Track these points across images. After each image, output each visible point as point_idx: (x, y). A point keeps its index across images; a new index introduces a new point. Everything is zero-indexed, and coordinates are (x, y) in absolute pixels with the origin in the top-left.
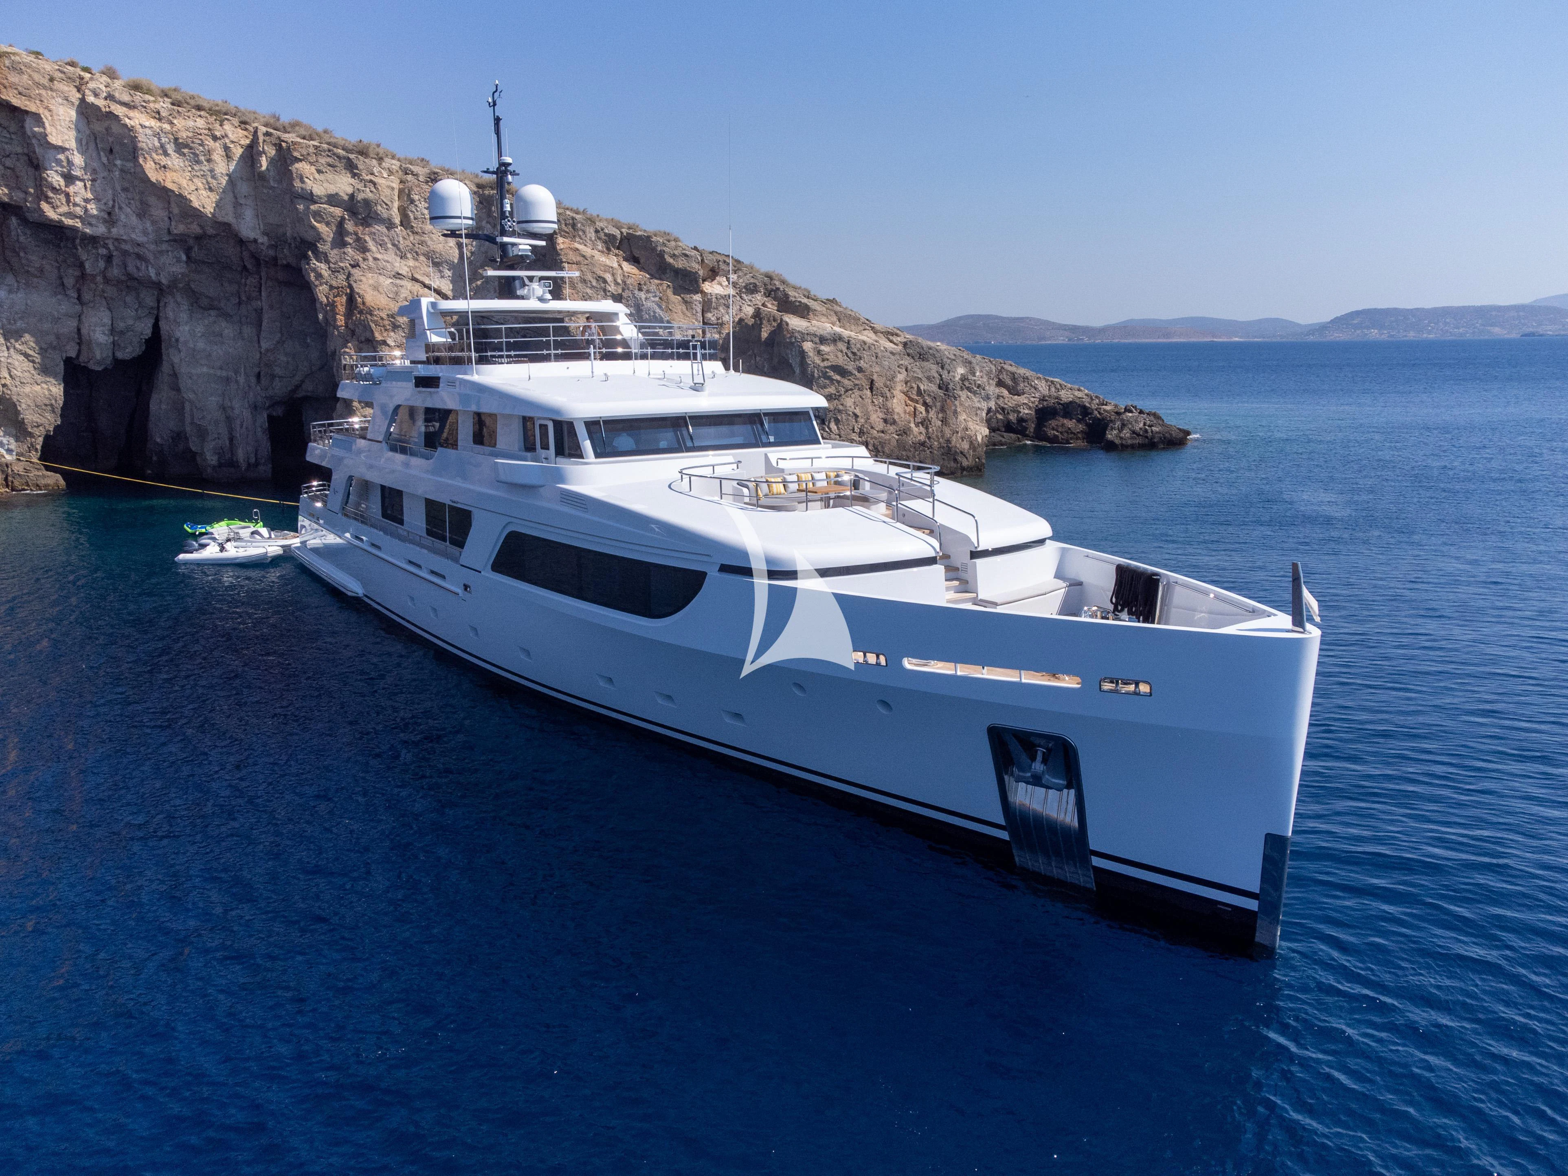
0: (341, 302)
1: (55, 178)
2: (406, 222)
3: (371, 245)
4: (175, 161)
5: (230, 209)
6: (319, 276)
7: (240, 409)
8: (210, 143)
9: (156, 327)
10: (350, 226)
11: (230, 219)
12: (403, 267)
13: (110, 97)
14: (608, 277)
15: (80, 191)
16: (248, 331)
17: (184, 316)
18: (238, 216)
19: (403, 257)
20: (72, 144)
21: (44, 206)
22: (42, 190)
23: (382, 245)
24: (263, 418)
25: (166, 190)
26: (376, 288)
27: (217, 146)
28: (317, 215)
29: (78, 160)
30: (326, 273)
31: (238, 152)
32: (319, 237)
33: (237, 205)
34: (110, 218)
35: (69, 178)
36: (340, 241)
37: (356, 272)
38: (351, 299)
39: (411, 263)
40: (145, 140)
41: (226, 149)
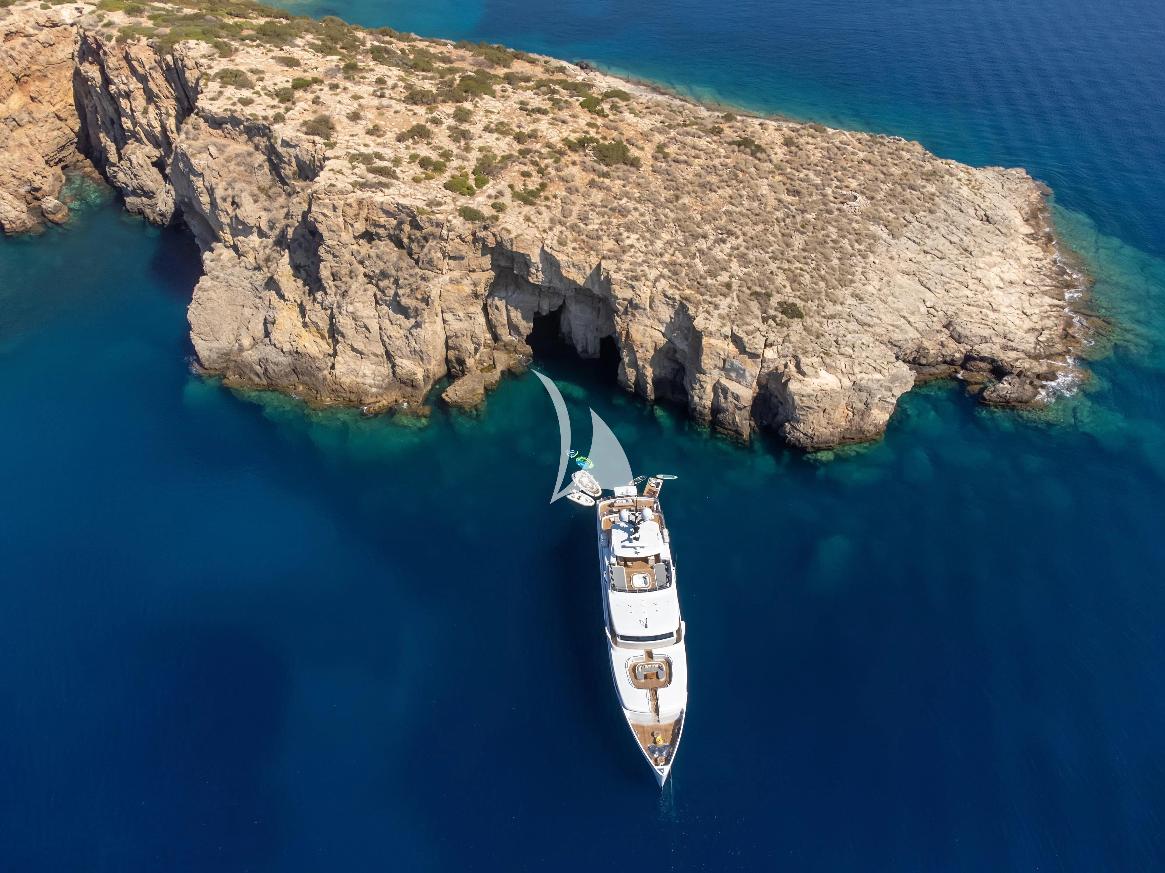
0: (624, 333)
1: (533, 270)
2: (651, 307)
3: (637, 315)
4: (572, 269)
5: (590, 284)
6: (617, 323)
7: (590, 336)
8: (585, 264)
9: (564, 302)
10: (630, 309)
11: (590, 287)
12: (648, 322)
13: (551, 248)
14: (722, 353)
15: (540, 274)
16: (595, 314)
17: (573, 304)
18: (593, 287)
19: (649, 319)
20: (538, 261)
21: (530, 278)
22: (529, 273)
23: (642, 315)
24: (598, 340)
25: (569, 280)
26: (637, 331)
27: (587, 266)
28: (619, 304)
29: (540, 265)
30: (620, 322)
31: (594, 266)
32: (619, 310)
33: (593, 283)
34: (550, 282)
35: (537, 270)
36: (626, 312)
37: (630, 323)
38: (628, 333)
39: (652, 321)
40: (562, 264)
41: (590, 266)
